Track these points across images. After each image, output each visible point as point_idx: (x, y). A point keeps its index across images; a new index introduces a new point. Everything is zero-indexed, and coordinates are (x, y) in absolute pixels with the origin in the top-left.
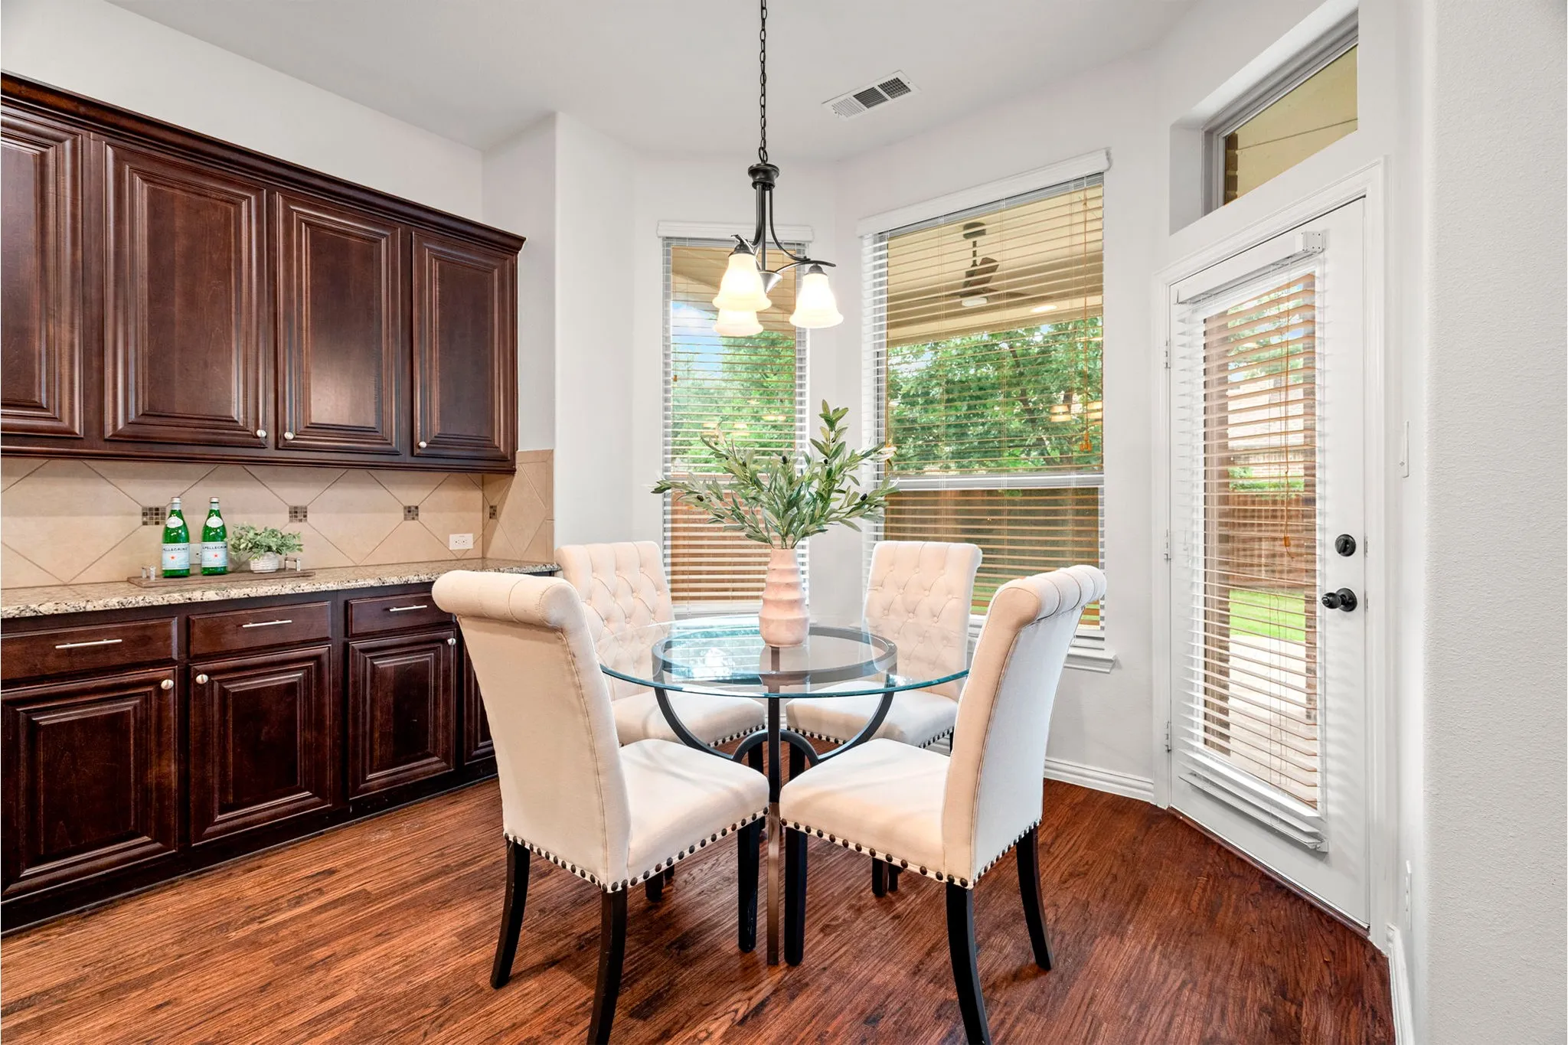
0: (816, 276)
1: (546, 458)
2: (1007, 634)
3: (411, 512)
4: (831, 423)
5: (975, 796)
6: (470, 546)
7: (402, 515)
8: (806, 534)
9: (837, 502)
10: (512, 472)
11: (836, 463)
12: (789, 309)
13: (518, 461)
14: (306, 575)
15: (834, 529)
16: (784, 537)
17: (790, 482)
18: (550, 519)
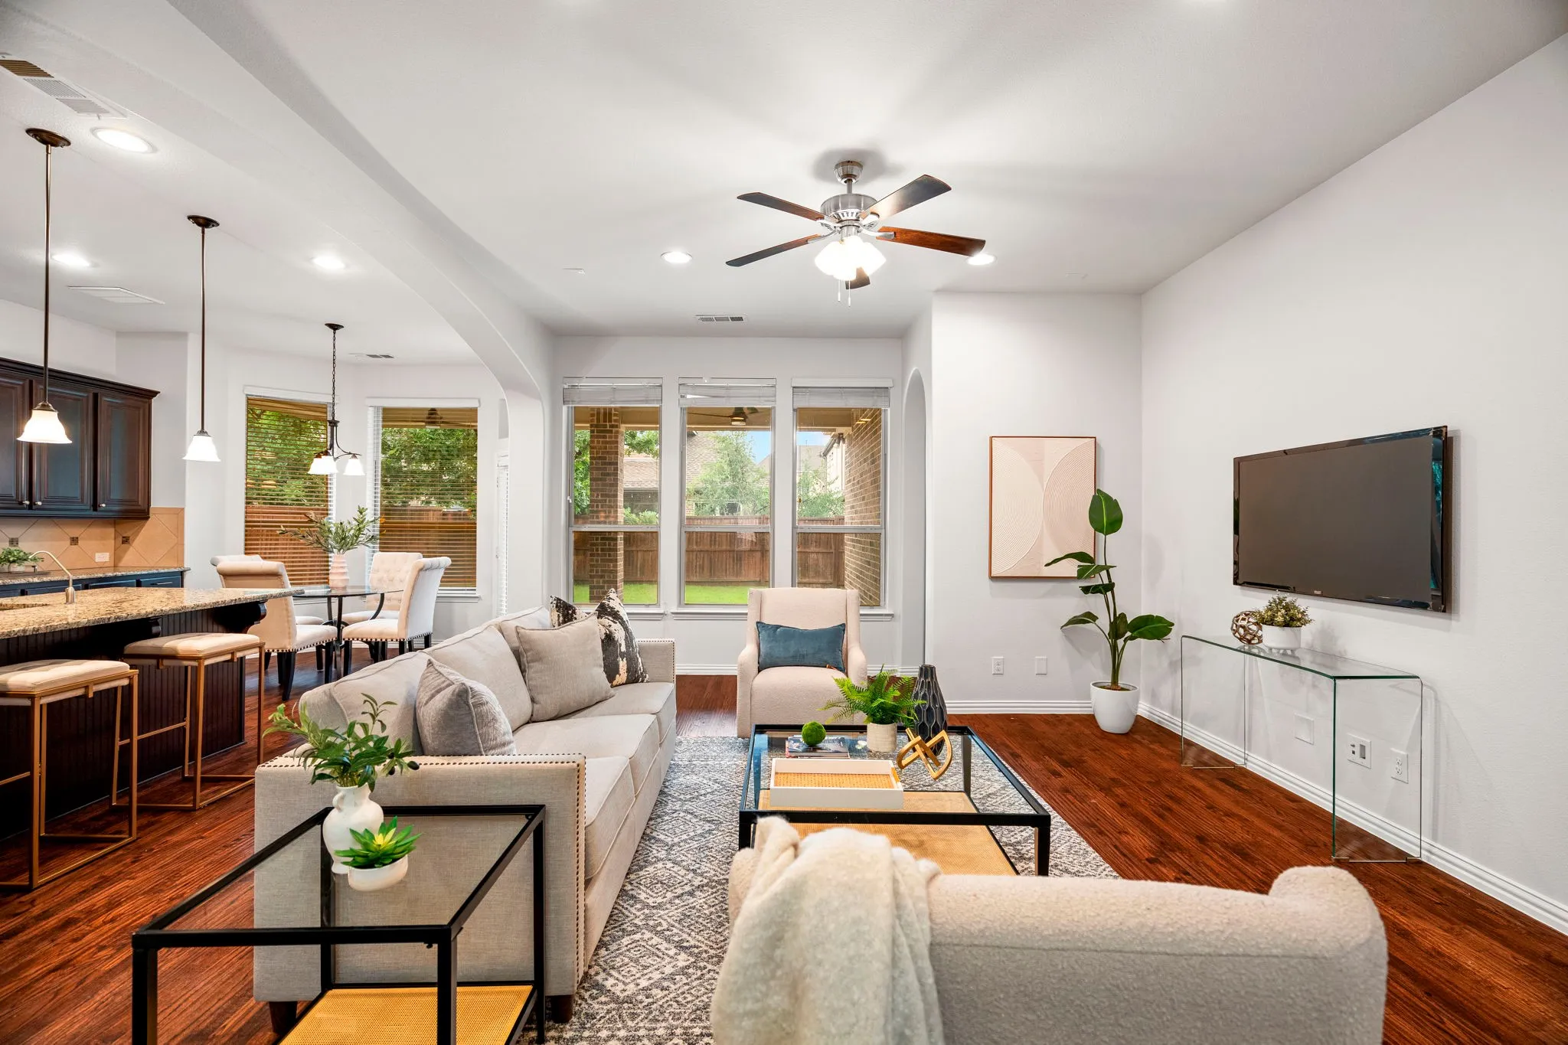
0: (354, 460)
1: (179, 513)
2: (416, 573)
3: (74, 541)
4: (361, 513)
5: (407, 617)
6: (107, 559)
7: (69, 542)
8: (349, 549)
9: (362, 538)
10: (147, 518)
11: (361, 526)
12: (343, 471)
13: (151, 511)
14: (45, 574)
15: (360, 548)
16: (339, 550)
17: (343, 531)
18: (181, 544)
